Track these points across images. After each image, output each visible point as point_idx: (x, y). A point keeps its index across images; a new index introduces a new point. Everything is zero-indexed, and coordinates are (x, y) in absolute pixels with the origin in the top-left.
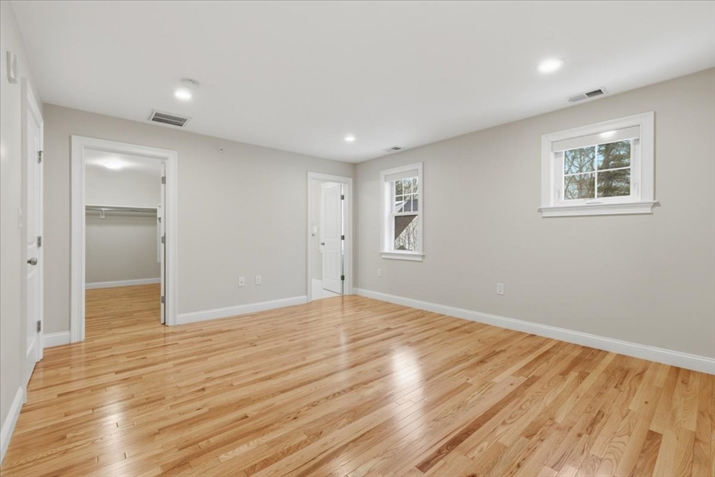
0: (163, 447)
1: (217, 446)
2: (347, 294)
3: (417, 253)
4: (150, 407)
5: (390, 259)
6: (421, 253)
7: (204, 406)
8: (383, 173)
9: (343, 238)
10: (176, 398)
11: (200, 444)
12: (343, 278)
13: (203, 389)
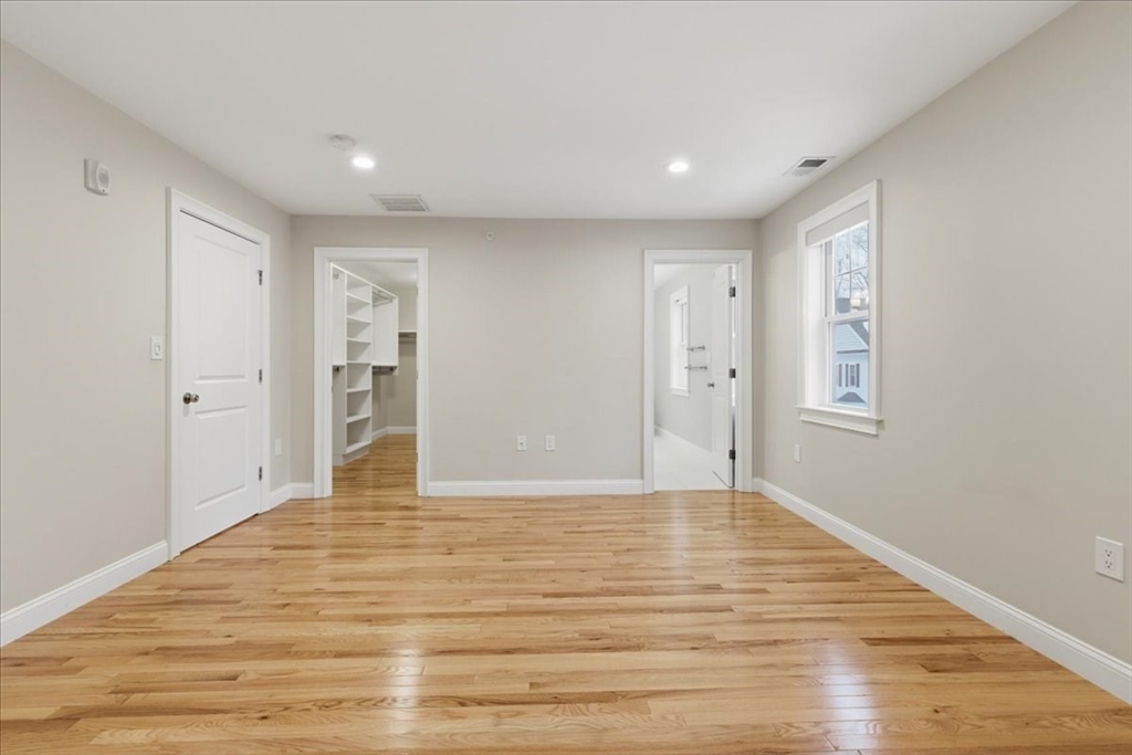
2: (740, 490)
3: (865, 415)
5: (817, 425)
6: (873, 415)
8: (803, 227)
9: (733, 374)
12: (733, 455)
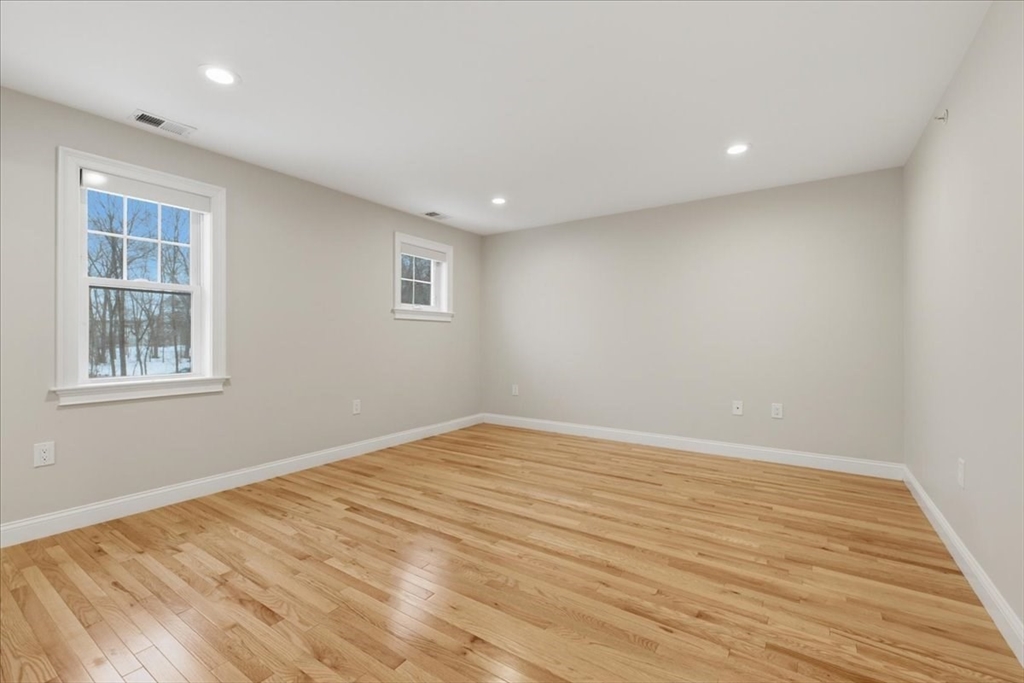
0: (803, 582)
1: (752, 553)
4: (798, 645)
7: (724, 592)
10: (750, 630)
11: (765, 563)
13: (699, 615)
